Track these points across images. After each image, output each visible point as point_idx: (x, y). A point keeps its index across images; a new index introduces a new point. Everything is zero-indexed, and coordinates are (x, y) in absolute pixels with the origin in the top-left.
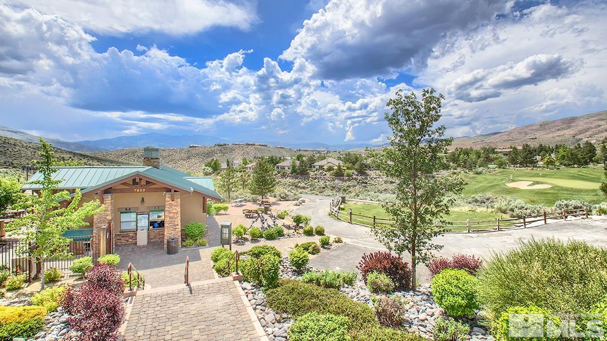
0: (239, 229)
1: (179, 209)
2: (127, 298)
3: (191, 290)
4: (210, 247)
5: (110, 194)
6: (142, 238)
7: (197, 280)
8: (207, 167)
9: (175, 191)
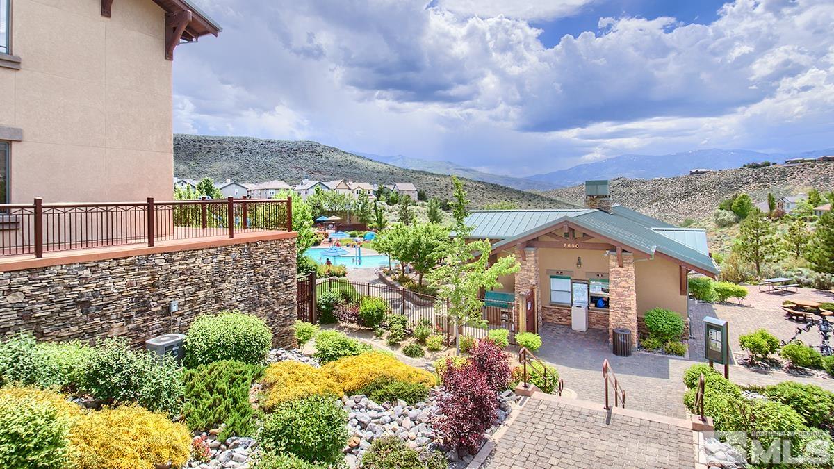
0: (758, 339)
1: (632, 281)
2: (519, 397)
3: (609, 419)
4: (691, 360)
5: (533, 249)
6: (579, 321)
7: (651, 410)
8: (724, 211)
9: (624, 251)
